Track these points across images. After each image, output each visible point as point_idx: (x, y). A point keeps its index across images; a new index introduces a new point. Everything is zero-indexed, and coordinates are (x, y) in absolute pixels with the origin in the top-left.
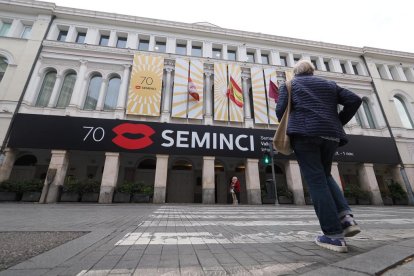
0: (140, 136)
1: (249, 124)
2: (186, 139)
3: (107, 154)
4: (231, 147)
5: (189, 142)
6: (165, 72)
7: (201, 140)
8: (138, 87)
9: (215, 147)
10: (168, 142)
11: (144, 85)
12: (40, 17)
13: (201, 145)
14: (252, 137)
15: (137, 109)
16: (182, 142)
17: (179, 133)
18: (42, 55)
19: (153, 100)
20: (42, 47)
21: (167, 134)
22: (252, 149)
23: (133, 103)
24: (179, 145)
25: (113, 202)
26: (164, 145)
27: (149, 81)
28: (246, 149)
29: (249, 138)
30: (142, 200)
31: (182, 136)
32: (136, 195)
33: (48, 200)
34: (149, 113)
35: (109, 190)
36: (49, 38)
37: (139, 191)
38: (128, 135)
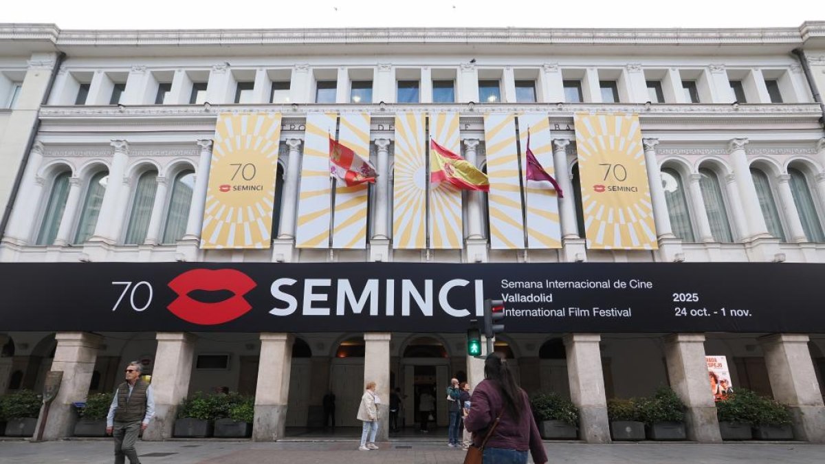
0: (225, 295)
1: (477, 254)
2: (323, 297)
3: (159, 336)
4: (427, 309)
5: (331, 303)
6: (284, 147)
7: (358, 298)
8: (224, 188)
9: (390, 311)
10: (285, 305)
11: (239, 181)
12: (35, 60)
13: (357, 308)
14: (479, 284)
15: (223, 236)
16: (315, 304)
17: (309, 284)
18: (43, 139)
19: (257, 215)
20: (39, 123)
21: (283, 289)
22: (480, 312)
23: (214, 223)
24: (308, 311)
25: (175, 436)
26: (276, 312)
27: (249, 172)
28: (465, 313)
29: (471, 287)
30: (230, 432)
31: (316, 290)
32: (220, 422)
33: (48, 433)
34: (248, 244)
35: (162, 413)
36: (54, 100)
37: (225, 414)
38: (198, 295)
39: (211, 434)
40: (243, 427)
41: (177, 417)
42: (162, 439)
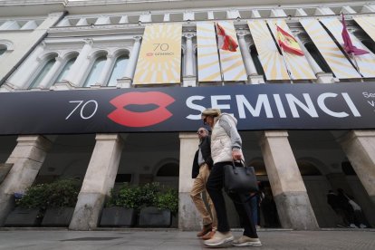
2: (228, 107)
3: (98, 137)
4: (313, 113)
5: (234, 110)
6: (184, 39)
7: (254, 107)
8: (149, 54)
9: (283, 114)
10: (198, 112)
14: (346, 95)
15: (148, 78)
17: (214, 99)
18: (45, 41)
20: (47, 35)
21: (194, 101)
25: (100, 226)
26: (191, 117)
27: (164, 47)
28: (343, 115)
29: (341, 97)
30: (154, 221)
32: (145, 211)
34: (165, 81)
37: (149, 203)
39: (136, 223)
40: (167, 214)
41: (105, 206)
42: (88, 229)
